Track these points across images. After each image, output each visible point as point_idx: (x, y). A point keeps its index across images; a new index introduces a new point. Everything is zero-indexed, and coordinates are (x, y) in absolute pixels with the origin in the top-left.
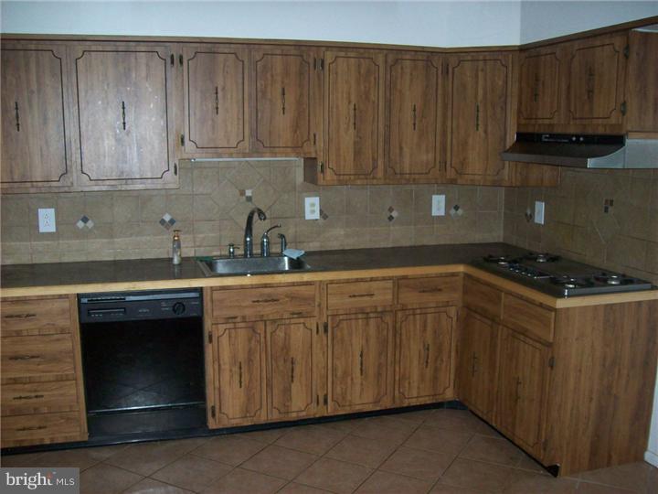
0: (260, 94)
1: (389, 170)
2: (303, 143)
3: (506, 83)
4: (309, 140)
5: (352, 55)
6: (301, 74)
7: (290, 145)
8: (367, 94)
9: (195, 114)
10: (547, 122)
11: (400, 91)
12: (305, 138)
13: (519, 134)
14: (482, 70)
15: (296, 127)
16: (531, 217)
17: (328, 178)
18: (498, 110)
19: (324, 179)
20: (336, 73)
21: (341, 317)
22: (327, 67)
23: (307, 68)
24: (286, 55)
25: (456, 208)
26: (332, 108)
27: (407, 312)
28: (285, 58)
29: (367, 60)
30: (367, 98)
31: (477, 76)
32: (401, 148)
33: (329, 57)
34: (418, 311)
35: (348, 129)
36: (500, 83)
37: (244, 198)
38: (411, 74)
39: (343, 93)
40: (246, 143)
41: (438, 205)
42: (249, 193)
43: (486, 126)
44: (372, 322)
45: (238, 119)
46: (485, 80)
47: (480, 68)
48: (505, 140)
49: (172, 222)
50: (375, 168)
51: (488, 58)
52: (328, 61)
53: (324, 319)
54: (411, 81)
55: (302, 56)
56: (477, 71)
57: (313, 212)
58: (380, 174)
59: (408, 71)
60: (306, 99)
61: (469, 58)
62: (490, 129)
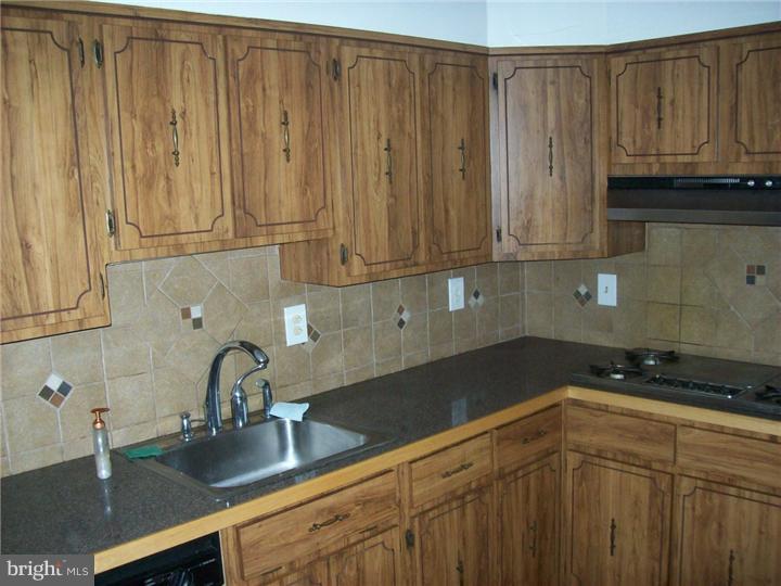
0: (245, 125)
1: (434, 248)
2: (317, 215)
3: (590, 101)
4: (325, 207)
5: (379, 54)
6: (309, 86)
7: (297, 219)
8: (401, 121)
9: (134, 167)
10: (687, 159)
11: (443, 117)
12: (321, 204)
13: (610, 180)
14: (553, 83)
15: (305, 183)
16: (590, 296)
17: (356, 272)
18: (581, 144)
19: (349, 275)
20: (359, 86)
21: (431, 514)
22: (345, 74)
23: (317, 76)
24: (284, 50)
25: (476, 295)
26: (356, 147)
27: (508, 479)
28: (282, 53)
29: (399, 63)
30: (402, 130)
31: (544, 92)
32: (447, 211)
33: (348, 54)
34: (520, 473)
35: (378, 183)
36: (582, 101)
37: (190, 321)
38: (454, 89)
39: (369, 121)
40: (228, 221)
41: (456, 292)
42: (196, 312)
43: (563, 169)
44: (469, 510)
45: (212, 174)
46: (558, 98)
47: (549, 79)
48: (593, 187)
49: (65, 389)
50: (416, 246)
51: (560, 64)
52: (347, 63)
53: (407, 526)
54: (455, 98)
55: (308, 53)
56: (544, 83)
57: (297, 331)
58: (422, 256)
59: (449, 82)
60: (318, 132)
61: (531, 64)
62: (568, 171)
